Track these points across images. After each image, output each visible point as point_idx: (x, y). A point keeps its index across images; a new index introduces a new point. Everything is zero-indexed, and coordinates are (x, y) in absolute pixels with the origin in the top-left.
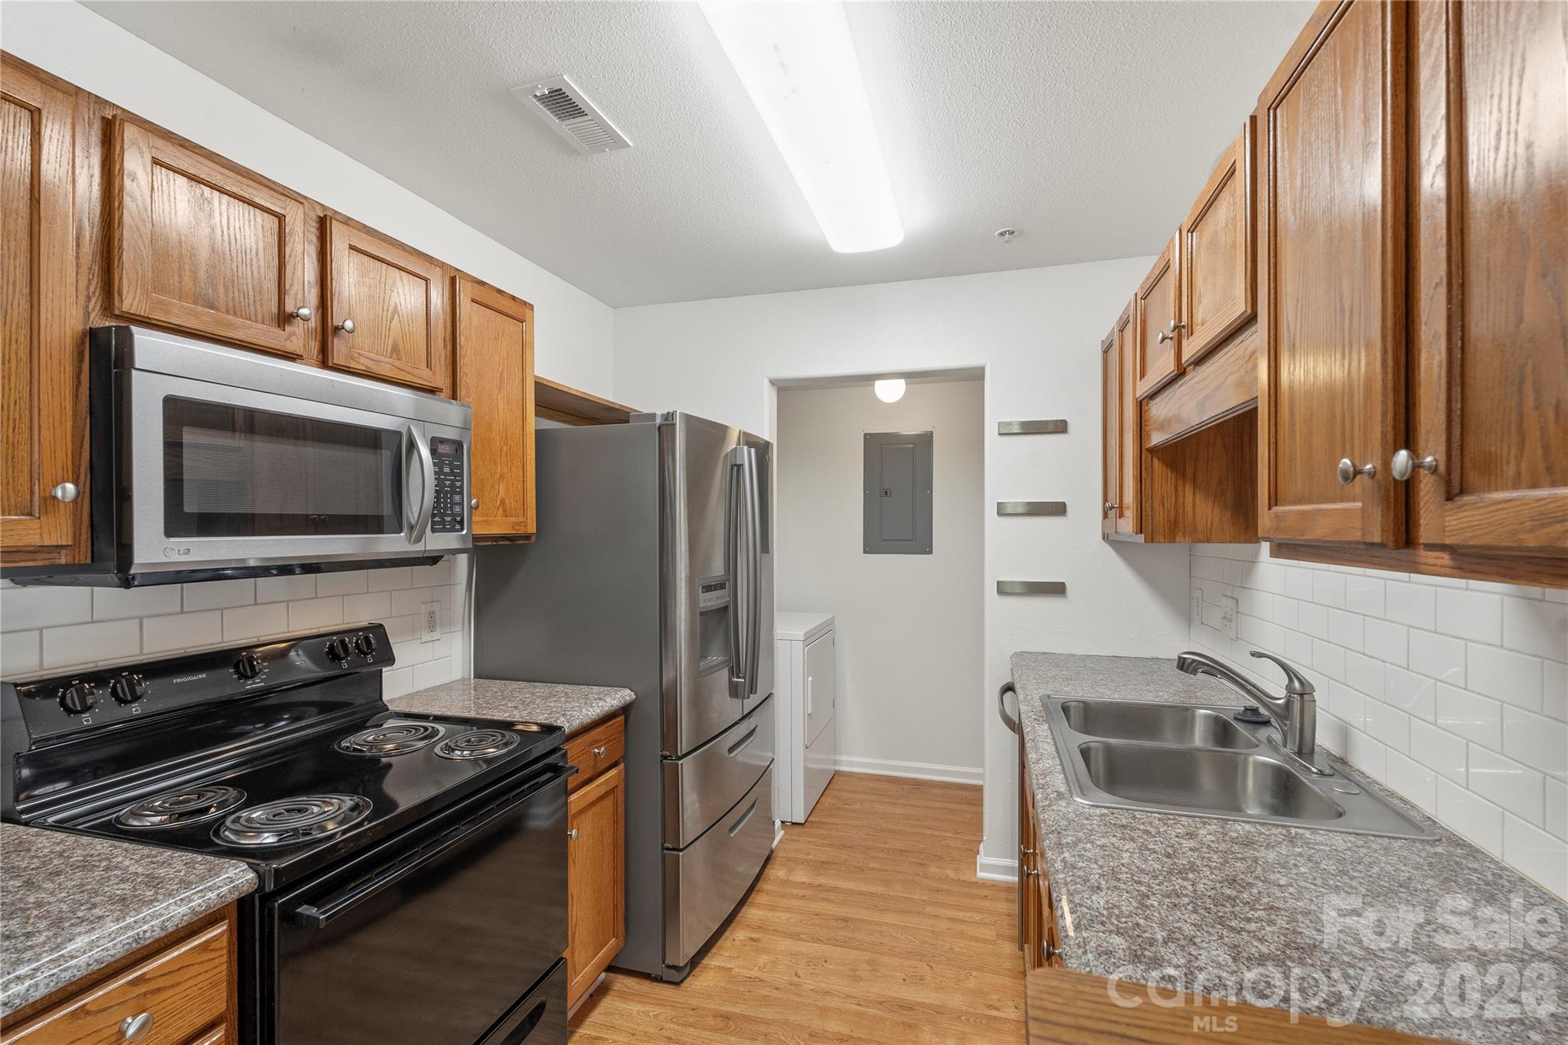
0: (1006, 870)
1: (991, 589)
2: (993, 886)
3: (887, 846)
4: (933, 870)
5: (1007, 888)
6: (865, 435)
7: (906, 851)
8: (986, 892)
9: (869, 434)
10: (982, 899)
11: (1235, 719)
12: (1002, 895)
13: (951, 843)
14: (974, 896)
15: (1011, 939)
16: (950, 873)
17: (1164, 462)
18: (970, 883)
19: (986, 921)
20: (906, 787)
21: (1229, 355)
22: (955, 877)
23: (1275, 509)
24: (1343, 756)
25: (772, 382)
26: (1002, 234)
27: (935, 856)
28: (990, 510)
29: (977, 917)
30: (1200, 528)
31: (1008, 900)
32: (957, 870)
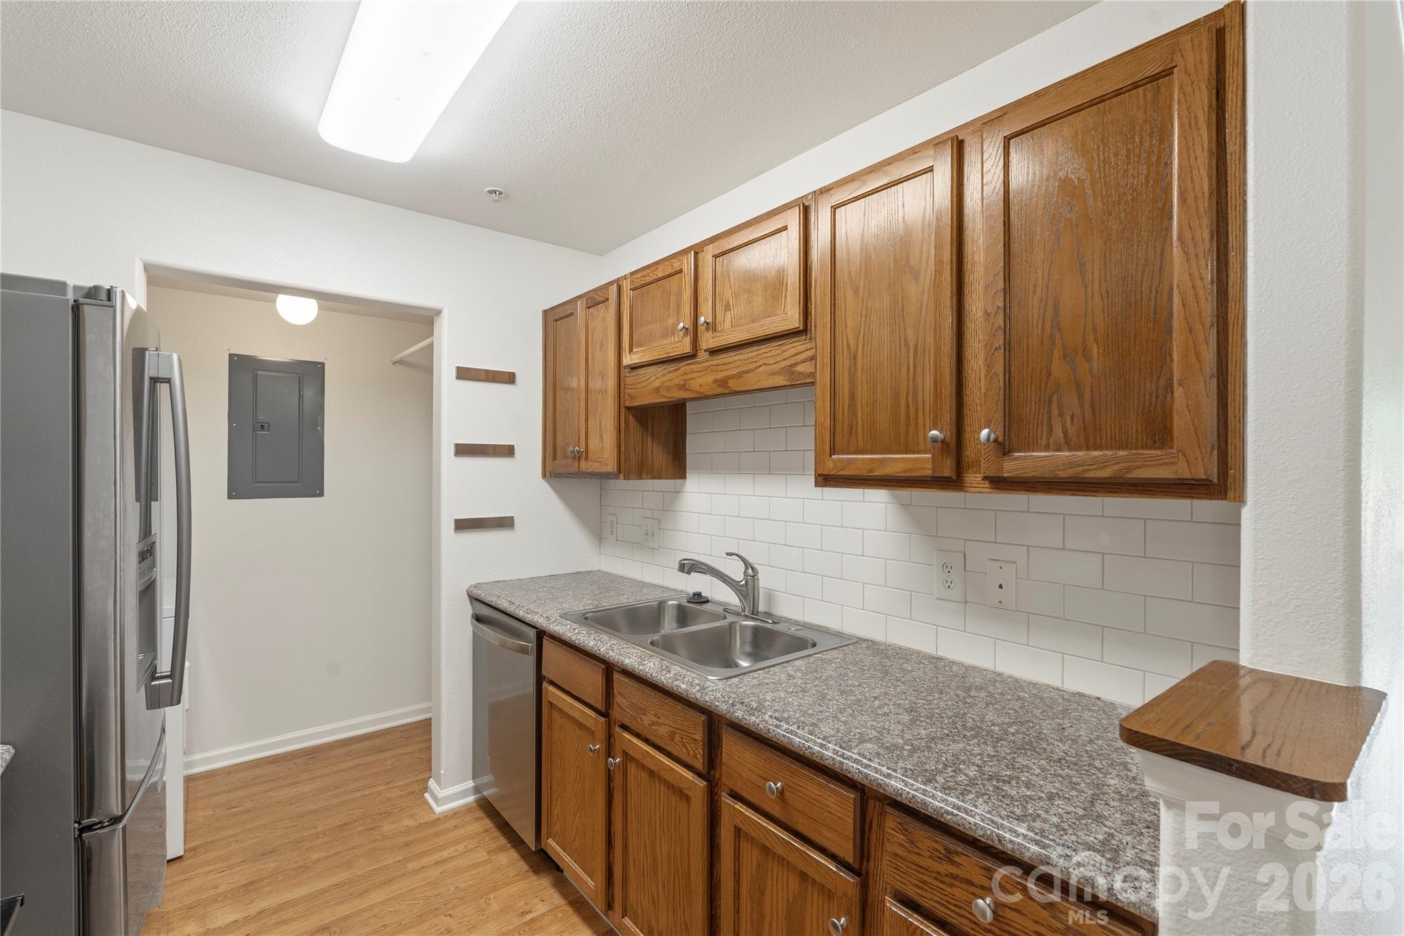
0: (463, 794)
1: (447, 527)
2: (455, 814)
3: (319, 829)
4: (387, 828)
5: (468, 809)
6: (231, 356)
7: (345, 824)
8: (453, 823)
9: (237, 355)
10: (453, 830)
11: (688, 602)
12: (469, 817)
13: (389, 795)
14: (446, 831)
15: (502, 849)
16: (408, 822)
17: (635, 417)
18: (434, 821)
19: (471, 846)
20: (298, 761)
21: (761, 352)
22: (415, 824)
23: (833, 457)
24: (767, 610)
25: (147, 268)
26: (490, 192)
27: (381, 814)
28: (447, 451)
29: (461, 848)
30: (656, 468)
31: (477, 819)
32: (412, 816)
